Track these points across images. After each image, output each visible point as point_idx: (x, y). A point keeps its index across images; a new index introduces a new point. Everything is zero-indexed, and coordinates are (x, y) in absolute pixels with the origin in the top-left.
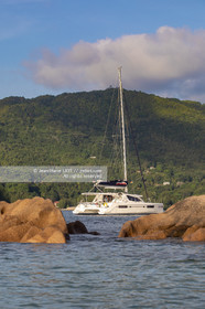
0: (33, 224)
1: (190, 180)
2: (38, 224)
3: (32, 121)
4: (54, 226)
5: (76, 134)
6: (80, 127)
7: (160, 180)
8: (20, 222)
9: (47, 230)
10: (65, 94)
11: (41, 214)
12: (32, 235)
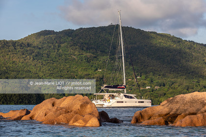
0: (76, 113)
1: (164, 86)
2: (80, 113)
3: (59, 46)
4: (90, 114)
5: (89, 55)
6: (91, 50)
7: (144, 85)
8: (67, 111)
9: (87, 117)
10: (81, 29)
11: (82, 106)
12: (76, 120)
